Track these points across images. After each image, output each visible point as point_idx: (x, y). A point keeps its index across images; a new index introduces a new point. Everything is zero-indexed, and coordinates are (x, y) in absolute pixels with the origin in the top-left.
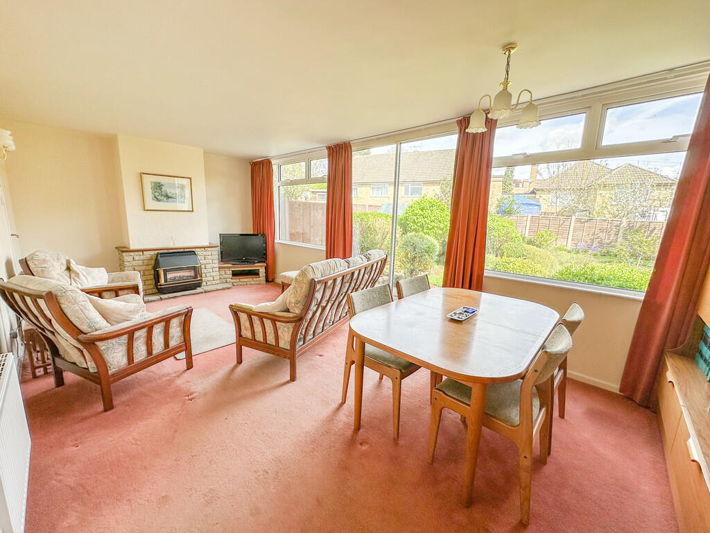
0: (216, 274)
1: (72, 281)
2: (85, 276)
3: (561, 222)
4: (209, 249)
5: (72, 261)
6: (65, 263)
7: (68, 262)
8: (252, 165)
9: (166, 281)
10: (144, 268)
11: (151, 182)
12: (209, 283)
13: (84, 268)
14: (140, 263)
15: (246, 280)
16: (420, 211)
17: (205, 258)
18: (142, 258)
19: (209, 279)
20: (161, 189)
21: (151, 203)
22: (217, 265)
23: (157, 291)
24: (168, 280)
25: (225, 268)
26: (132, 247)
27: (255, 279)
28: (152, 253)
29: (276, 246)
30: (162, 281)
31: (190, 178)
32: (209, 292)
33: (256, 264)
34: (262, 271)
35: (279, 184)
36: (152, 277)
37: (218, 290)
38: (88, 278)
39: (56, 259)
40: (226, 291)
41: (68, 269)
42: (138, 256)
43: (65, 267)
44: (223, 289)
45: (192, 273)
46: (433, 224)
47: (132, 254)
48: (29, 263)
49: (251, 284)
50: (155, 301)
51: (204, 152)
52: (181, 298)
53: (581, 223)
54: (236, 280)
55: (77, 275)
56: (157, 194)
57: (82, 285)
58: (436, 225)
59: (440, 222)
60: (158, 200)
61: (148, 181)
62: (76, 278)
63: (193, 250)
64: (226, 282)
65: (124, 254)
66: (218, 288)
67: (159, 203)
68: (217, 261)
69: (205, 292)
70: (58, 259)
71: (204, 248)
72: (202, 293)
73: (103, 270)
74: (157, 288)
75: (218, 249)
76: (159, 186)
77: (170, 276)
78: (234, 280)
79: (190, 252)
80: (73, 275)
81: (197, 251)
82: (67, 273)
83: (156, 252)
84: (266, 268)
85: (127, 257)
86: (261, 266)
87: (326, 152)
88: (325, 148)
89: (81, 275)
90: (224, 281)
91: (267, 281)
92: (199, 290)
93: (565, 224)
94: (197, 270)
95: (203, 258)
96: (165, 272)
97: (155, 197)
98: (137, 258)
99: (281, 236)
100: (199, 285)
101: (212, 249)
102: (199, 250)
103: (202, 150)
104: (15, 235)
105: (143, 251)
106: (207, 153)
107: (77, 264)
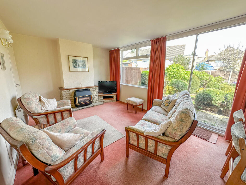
0: (97, 98)
1: (42, 107)
2: (47, 104)
3: (226, 73)
4: (95, 88)
5: (42, 96)
6: (38, 98)
7: (40, 97)
8: (110, 52)
9: (79, 102)
10: (70, 96)
11: (72, 59)
12: (95, 102)
13: (47, 99)
14: (69, 94)
15: (109, 100)
16: (173, 70)
17: (93, 91)
18: (69, 92)
19: (95, 100)
20: (76, 63)
21: (72, 69)
22: (97, 94)
23: (75, 106)
24: (80, 102)
25: (101, 95)
26: (65, 88)
27: (112, 100)
28: (73, 90)
29: (121, 86)
30: (77, 102)
31: (88, 58)
32: (95, 106)
33: (113, 94)
34: (115, 97)
35: (122, 59)
36: (73, 100)
37: (98, 105)
38: (49, 105)
39: (34, 97)
40: (102, 105)
41: (40, 100)
42: (68, 92)
43: (38, 100)
44: (101, 105)
45: (89, 98)
46: (179, 75)
47: (65, 91)
48: (22, 100)
49: (111, 102)
50: (75, 111)
51: (93, 47)
52: (84, 109)
53: (235, 73)
54: (105, 100)
55: (44, 103)
56: (75, 65)
57: (46, 108)
58: (180, 75)
59: (182, 74)
60: (75, 67)
61: (71, 59)
62: (44, 105)
63: (89, 88)
64: (101, 101)
65: (62, 91)
66: (99, 104)
67: (75, 68)
68: (97, 93)
69: (94, 106)
70: (35, 96)
71: (93, 87)
72: (92, 106)
73: (55, 100)
74: (75, 105)
75: (98, 87)
76: (75, 61)
77: (80, 100)
78: (104, 100)
79: (87, 89)
80: (42, 104)
81: (90, 88)
82: (39, 102)
83: (75, 90)
84: (117, 95)
85: (64, 92)
86: (115, 95)
87: (150, 42)
88: (150, 41)
89: (45, 103)
90: (100, 100)
91: (117, 100)
92: (91, 105)
93: (227, 74)
94: (90, 97)
95: (92, 91)
96: (79, 98)
97: (74, 66)
98: (67, 92)
99: (123, 82)
100: (91, 103)
101: (96, 88)
102: (91, 88)
103: (92, 45)
104: (18, 85)
105: (69, 89)
106: (94, 47)
107: (44, 98)
